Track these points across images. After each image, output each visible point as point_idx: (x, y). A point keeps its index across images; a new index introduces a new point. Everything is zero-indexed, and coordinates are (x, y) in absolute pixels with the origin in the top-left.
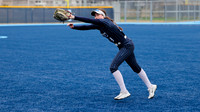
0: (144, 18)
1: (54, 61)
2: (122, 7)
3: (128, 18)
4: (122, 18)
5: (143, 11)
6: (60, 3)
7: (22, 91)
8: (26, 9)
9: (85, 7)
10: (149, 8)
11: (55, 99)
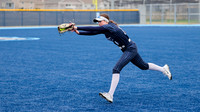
0: (169, 21)
1: (84, 61)
2: (148, 10)
3: (153, 21)
4: (148, 20)
5: (168, 14)
6: (89, 6)
7: (54, 89)
8: (57, 12)
9: (113, 10)
10: (173, 11)
11: (85, 97)
